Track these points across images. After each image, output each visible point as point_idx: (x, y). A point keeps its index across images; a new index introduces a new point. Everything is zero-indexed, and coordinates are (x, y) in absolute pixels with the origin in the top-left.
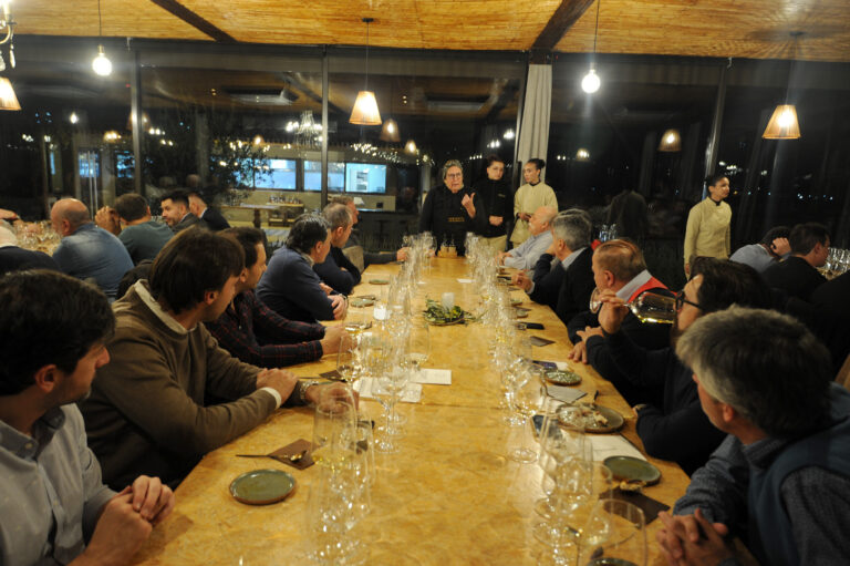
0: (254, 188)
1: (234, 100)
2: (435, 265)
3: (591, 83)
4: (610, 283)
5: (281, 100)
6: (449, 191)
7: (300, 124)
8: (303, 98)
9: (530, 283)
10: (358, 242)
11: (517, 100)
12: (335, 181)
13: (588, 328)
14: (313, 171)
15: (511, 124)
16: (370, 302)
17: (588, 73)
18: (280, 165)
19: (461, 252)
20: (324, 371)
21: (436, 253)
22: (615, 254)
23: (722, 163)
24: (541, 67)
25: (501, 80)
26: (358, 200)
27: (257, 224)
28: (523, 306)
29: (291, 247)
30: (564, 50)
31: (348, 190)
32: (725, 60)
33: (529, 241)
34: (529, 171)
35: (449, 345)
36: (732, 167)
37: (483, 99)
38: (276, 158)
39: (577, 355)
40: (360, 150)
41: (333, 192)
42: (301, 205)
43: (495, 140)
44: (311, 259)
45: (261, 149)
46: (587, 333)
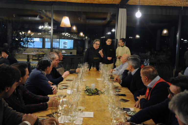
0: (27, 48)
1: (21, 18)
2: (89, 74)
3: (138, 15)
4: (147, 80)
5: (38, 19)
6: (94, 49)
7: (44, 26)
8: (45, 18)
9: (120, 81)
10: (63, 66)
11: (116, 19)
12: (55, 45)
13: (140, 96)
14: (48, 42)
15: (114, 27)
16: (66, 87)
17: (137, 11)
18: (37, 40)
19: (98, 69)
20: (48, 114)
21: (90, 70)
22: (148, 71)
23: (182, 39)
24: (123, 9)
25: (110, 13)
26: (64, 52)
27: (28, 60)
28: (119, 88)
29: (38, 69)
30: (130, 4)
31: (60, 48)
32: (181, 7)
33: (121, 65)
34: (120, 42)
35: (93, 103)
36: (185, 40)
37: (105, 19)
38: (35, 38)
39: (137, 105)
40: (64, 35)
41: (55, 49)
42: (44, 53)
43: (109, 32)
44: (45, 73)
45: (30, 35)
46: (140, 97)
